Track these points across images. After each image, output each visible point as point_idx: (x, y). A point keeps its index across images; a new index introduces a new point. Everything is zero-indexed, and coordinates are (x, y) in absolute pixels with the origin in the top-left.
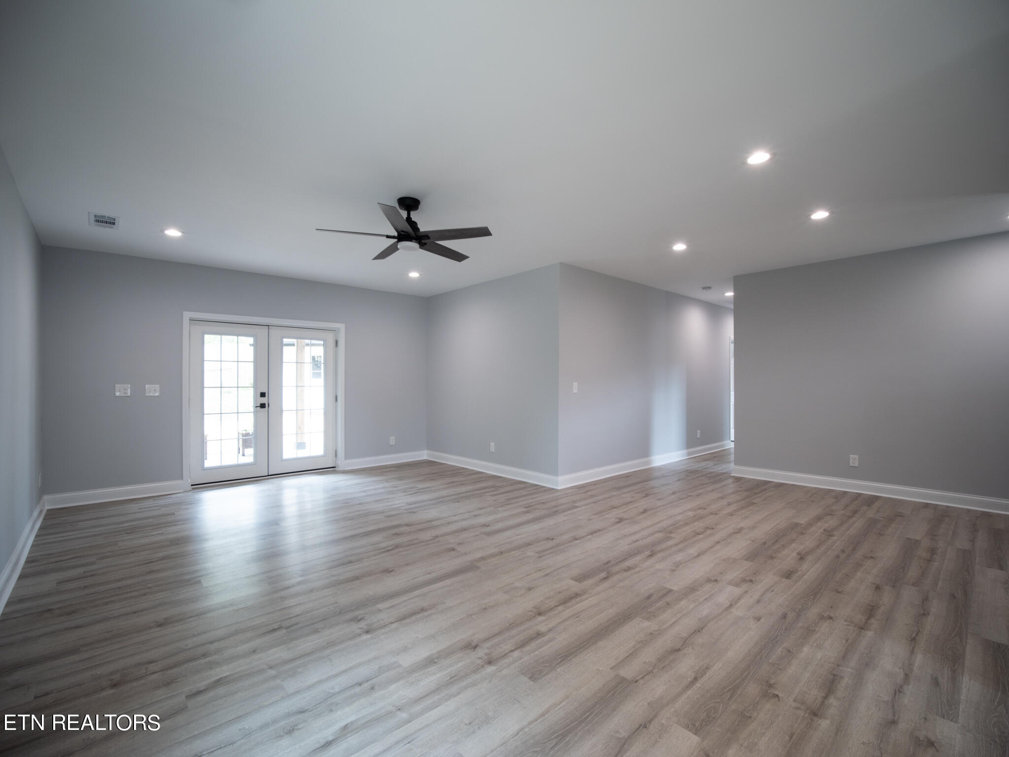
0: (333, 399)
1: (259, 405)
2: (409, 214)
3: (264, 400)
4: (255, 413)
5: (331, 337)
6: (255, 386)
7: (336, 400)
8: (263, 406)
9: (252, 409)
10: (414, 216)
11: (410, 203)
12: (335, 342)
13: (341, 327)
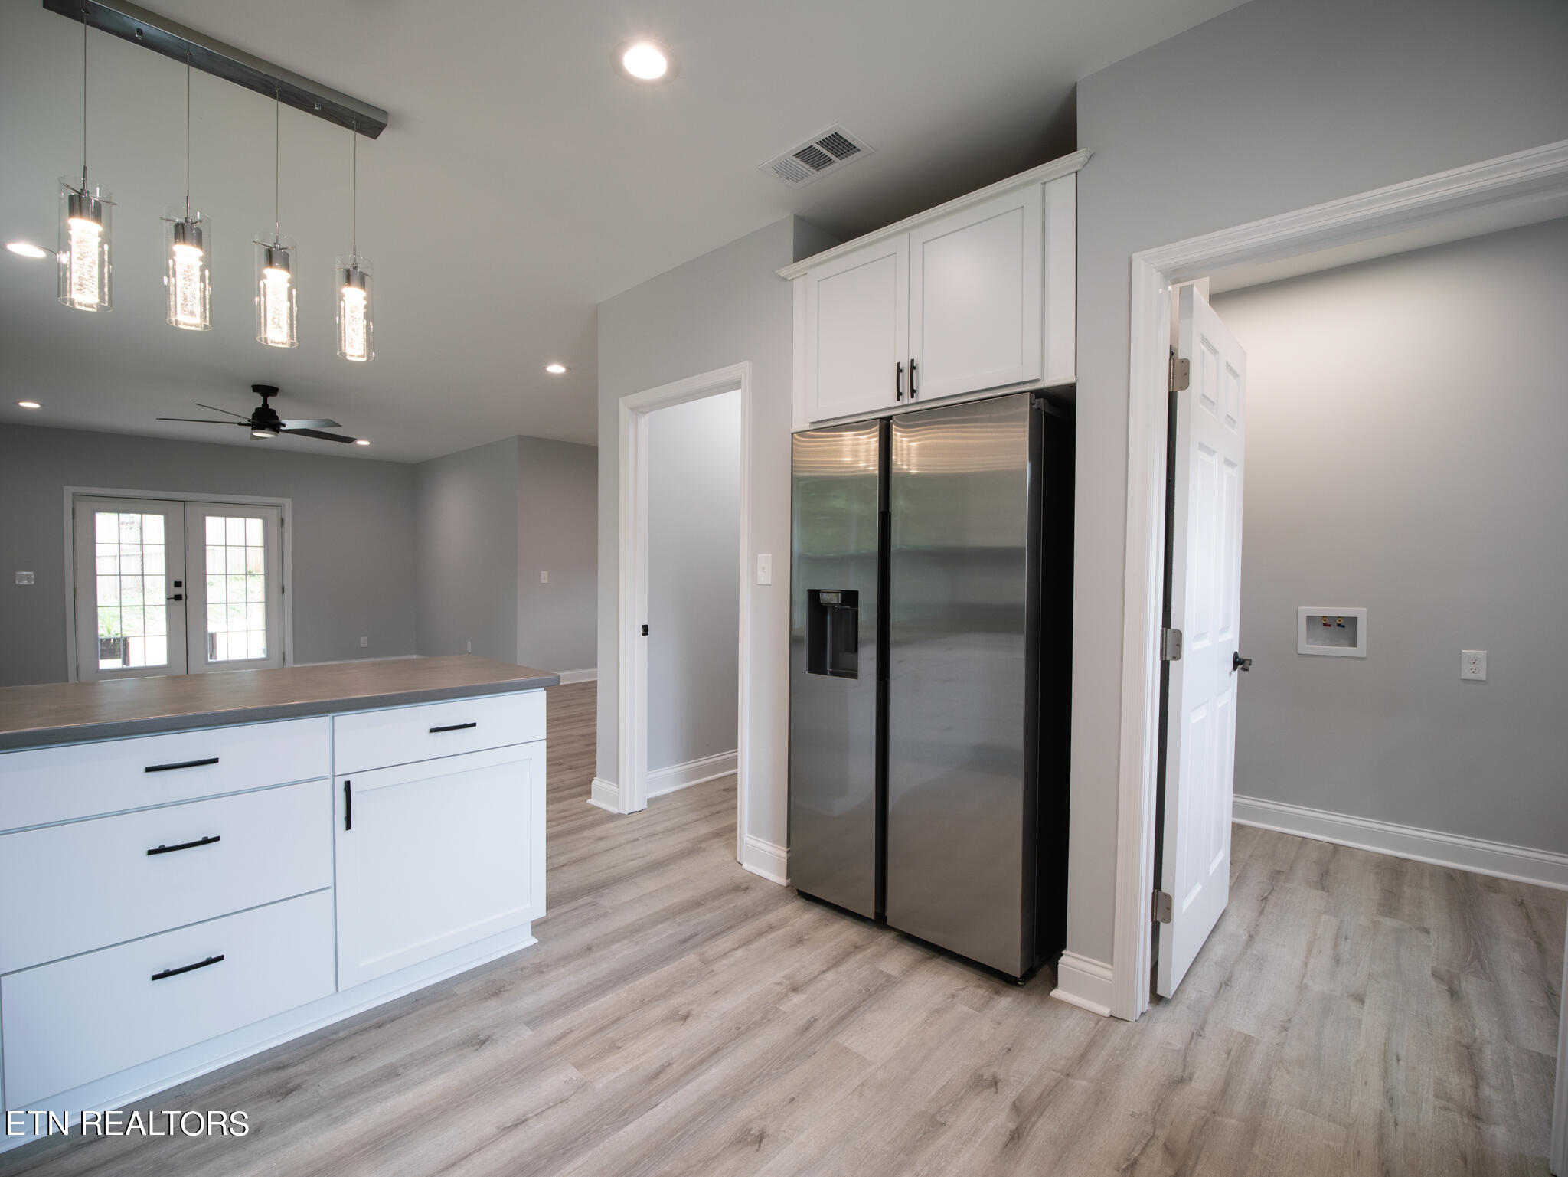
0: (276, 590)
1: (173, 597)
2: (265, 401)
3: (180, 591)
4: (168, 606)
5: (274, 515)
6: (168, 575)
7: (283, 591)
8: (178, 598)
9: (163, 601)
10: (273, 403)
11: (267, 391)
12: (280, 520)
13: (288, 503)
